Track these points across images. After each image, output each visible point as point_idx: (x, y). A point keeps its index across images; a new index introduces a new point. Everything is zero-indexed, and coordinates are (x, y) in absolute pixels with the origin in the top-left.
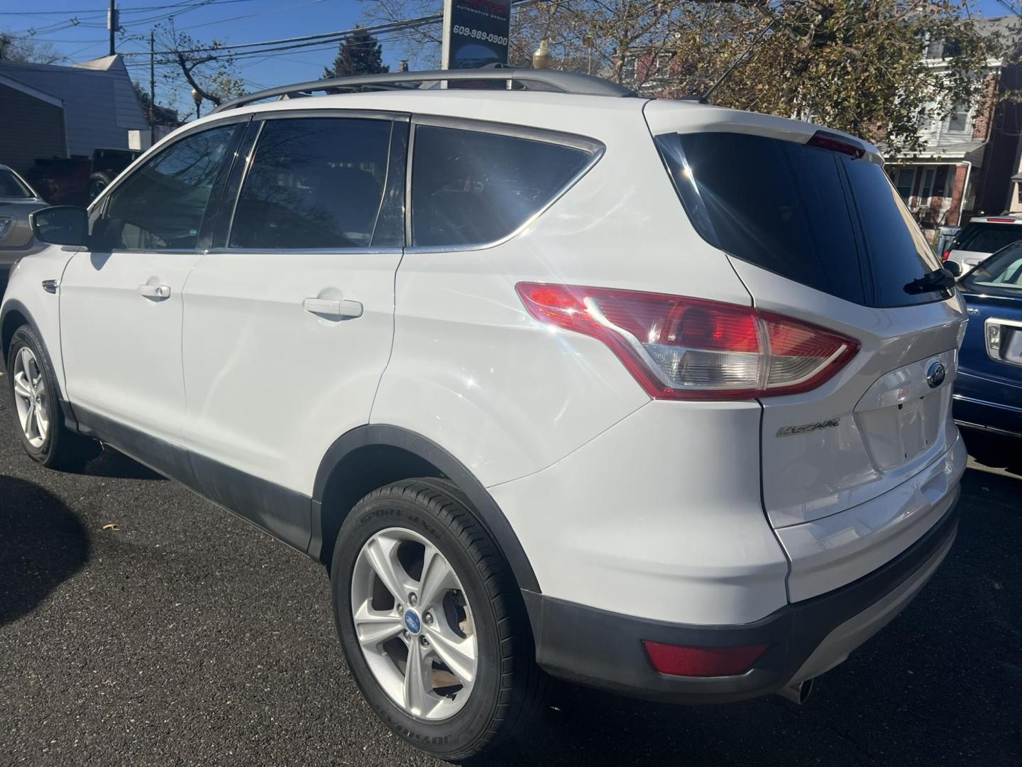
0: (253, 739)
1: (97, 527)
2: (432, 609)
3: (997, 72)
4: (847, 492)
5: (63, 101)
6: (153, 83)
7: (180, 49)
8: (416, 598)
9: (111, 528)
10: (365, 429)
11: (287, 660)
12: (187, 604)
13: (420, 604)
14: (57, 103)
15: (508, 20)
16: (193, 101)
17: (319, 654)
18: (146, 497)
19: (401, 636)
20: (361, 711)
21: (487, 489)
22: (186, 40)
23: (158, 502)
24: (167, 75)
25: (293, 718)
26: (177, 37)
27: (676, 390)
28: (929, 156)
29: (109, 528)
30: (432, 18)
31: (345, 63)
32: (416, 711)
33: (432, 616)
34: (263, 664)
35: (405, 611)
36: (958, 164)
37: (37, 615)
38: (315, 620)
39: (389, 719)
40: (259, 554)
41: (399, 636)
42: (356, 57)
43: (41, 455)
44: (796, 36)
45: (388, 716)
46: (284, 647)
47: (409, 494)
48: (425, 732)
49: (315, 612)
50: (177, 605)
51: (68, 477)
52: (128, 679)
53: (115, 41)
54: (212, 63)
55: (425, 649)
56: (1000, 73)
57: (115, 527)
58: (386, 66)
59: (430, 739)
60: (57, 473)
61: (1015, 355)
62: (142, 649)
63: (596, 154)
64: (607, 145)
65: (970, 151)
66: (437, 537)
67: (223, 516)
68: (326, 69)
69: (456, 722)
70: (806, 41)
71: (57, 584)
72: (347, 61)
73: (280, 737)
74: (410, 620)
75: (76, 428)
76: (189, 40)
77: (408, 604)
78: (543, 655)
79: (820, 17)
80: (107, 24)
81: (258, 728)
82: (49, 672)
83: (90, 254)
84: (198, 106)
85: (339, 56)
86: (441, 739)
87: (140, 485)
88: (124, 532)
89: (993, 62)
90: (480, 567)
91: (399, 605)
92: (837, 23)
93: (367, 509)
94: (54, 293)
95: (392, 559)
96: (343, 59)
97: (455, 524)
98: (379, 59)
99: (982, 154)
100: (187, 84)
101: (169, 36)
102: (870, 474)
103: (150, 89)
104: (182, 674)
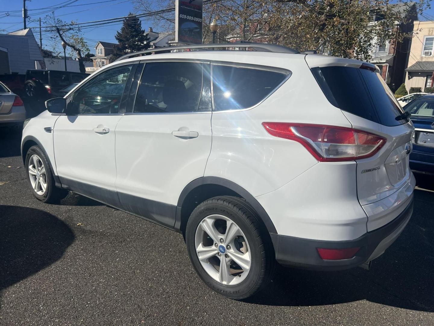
0: (163, 297)
1: (74, 225)
2: (230, 244)
3: (397, 27)
4: (379, 194)
5: (8, 49)
6: (41, 39)
7: (57, 25)
8: (223, 240)
9: (80, 225)
10: (202, 178)
11: (166, 269)
12: (121, 251)
13: (225, 243)
14: (5, 50)
15: (202, 11)
16: (63, 47)
17: (178, 266)
18: (89, 213)
19: (217, 255)
20: (200, 285)
21: (255, 198)
22: (60, 21)
23: (95, 214)
24: (52, 37)
25: (175, 289)
26: (56, 20)
27: (327, 158)
28: (376, 62)
29: (79, 225)
30: (166, 10)
31: (125, 29)
32: (225, 283)
33: (230, 246)
34: (157, 271)
35: (219, 246)
36: (383, 65)
37: (64, 258)
38: (172, 255)
39: (214, 287)
40: (142, 231)
41: (216, 255)
42: (130, 27)
43: (43, 198)
44: (319, 15)
45: (213, 286)
46: (163, 264)
47: (220, 202)
48: (229, 290)
49: (171, 252)
50: (117, 252)
51: (55, 207)
52: (109, 279)
53: (26, 22)
54: (71, 31)
55: (228, 259)
56: (398, 27)
57: (82, 224)
58: (143, 30)
59: (232, 292)
60: (50, 205)
61: (420, 142)
62: (110, 268)
63: (288, 75)
64: (292, 72)
65: (388, 59)
66: (233, 217)
67: (122, 218)
68: (118, 32)
69: (243, 285)
70: (323, 17)
71: (67, 247)
72: (127, 28)
73: (173, 296)
74: (221, 249)
75: (61, 186)
76: (61, 21)
77: (220, 243)
78: (278, 256)
79: (329, 7)
80: (22, 15)
81: (164, 293)
82: (77, 278)
83: (67, 116)
84: (65, 49)
85: (123, 26)
86: (236, 292)
87: (85, 208)
88: (86, 226)
89: (396, 22)
90: (251, 227)
91: (216, 243)
92: (335, 10)
93: (202, 208)
94: (51, 132)
95: (212, 226)
96: (125, 27)
97: (240, 212)
98: (140, 27)
99: (393, 60)
100: (61, 40)
101: (52, 20)
102: (385, 188)
103: (40, 42)
104: (128, 276)
